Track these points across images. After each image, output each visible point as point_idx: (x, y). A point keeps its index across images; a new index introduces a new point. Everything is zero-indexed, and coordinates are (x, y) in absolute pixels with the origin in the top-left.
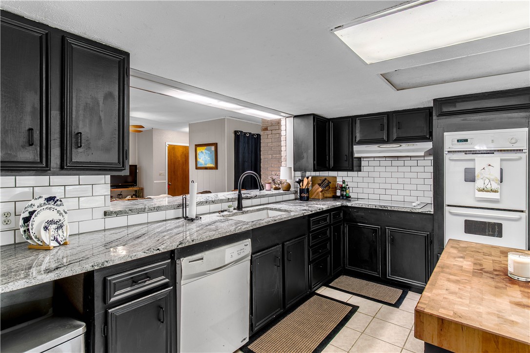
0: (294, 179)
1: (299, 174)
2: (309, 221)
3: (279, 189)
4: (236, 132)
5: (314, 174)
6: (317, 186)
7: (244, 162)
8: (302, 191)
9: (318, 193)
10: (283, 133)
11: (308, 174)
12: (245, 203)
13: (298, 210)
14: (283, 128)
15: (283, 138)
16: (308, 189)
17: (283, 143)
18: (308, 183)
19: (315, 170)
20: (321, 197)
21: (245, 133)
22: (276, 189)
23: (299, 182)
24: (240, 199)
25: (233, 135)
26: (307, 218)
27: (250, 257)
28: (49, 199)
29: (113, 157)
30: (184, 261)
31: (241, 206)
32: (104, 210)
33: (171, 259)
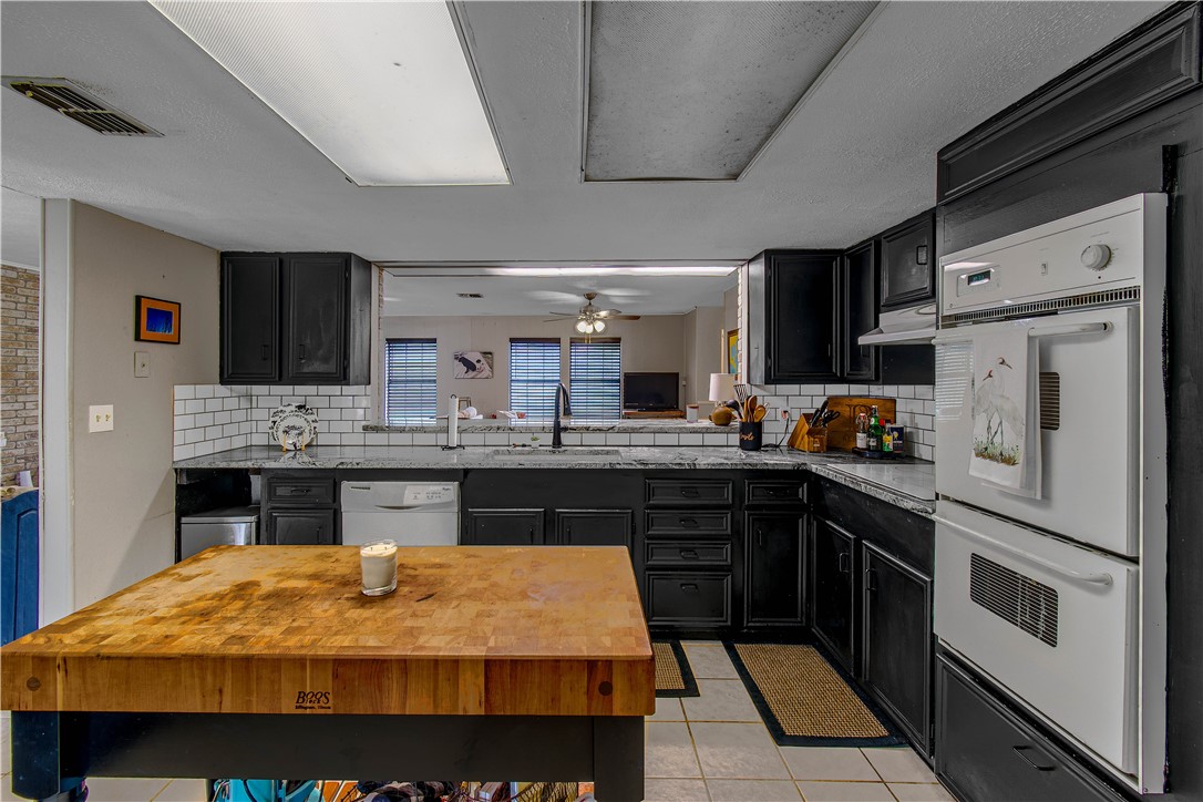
24: (556, 429)
27: (456, 509)
28: (300, 407)
29: (331, 367)
30: (346, 485)
31: (557, 442)
32: (364, 423)
33: (333, 479)
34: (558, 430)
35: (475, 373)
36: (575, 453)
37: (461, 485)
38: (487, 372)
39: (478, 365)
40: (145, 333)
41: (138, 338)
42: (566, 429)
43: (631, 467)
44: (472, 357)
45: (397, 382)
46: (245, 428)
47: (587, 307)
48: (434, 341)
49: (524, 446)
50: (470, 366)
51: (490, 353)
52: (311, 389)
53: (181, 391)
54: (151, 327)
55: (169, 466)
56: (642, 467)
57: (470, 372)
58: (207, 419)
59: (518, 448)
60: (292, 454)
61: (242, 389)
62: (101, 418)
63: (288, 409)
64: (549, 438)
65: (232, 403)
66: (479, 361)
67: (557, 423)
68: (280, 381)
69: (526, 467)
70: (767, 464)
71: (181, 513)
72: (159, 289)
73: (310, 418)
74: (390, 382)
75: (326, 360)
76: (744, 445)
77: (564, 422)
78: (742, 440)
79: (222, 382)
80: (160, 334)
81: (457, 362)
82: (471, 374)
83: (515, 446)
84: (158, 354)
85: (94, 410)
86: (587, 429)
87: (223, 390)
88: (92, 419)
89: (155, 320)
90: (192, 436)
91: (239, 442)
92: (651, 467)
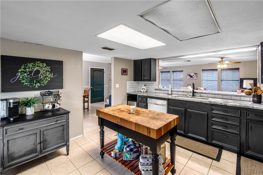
27: (166, 106)
28: (145, 85)
29: (148, 78)
30: (148, 99)
31: (193, 95)
32: (155, 88)
33: (146, 98)
34: (194, 92)
36: (198, 98)
37: (168, 102)
38: (196, 78)
39: (193, 76)
40: (123, 74)
41: (122, 75)
42: (196, 92)
43: (206, 103)
44: (192, 74)
45: (174, 80)
46: (137, 88)
47: (221, 61)
48: (182, 71)
49: (186, 95)
50: (191, 77)
51: (197, 73)
52: (147, 82)
53: (128, 82)
54: (123, 73)
55: (126, 93)
56: (210, 103)
57: (191, 78)
58: (132, 86)
59: (184, 96)
60: (143, 93)
61: (137, 82)
62: (117, 86)
63: (143, 85)
64: (191, 94)
65: (136, 84)
66: (193, 75)
67: (193, 91)
68: (141, 80)
69: (180, 99)
70: (254, 107)
71: (128, 100)
72: (125, 67)
73: (146, 87)
74: (173, 80)
75: (147, 77)
76: (254, 102)
77: (195, 91)
78: (253, 100)
79: (134, 81)
80: (125, 74)
81: (188, 76)
82: (192, 78)
83: (183, 95)
84: (124, 77)
85: (117, 85)
86: (202, 93)
87: (134, 82)
88: (116, 86)
89: (124, 72)
90: (129, 89)
91: (137, 90)
92: (212, 103)
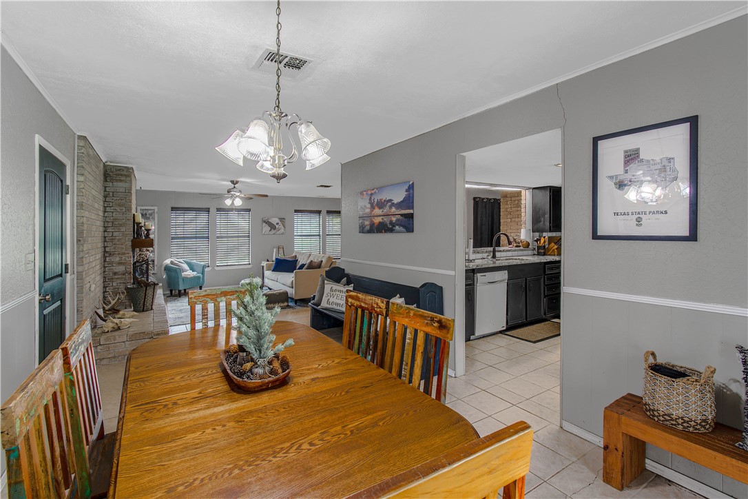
0: (533, 238)
1: (537, 234)
2: (545, 267)
3: (520, 246)
4: (475, 199)
5: (550, 234)
6: (553, 244)
7: (482, 225)
8: (539, 248)
9: (553, 250)
10: (523, 202)
11: (545, 234)
12: (498, 254)
13: (537, 259)
14: (523, 198)
15: (523, 206)
16: (544, 246)
17: (523, 210)
18: (545, 242)
19: (550, 231)
20: (556, 253)
21: (483, 199)
22: (517, 246)
23: (537, 241)
24: (494, 252)
25: (472, 202)
26: (543, 265)
27: (507, 281)
31: (495, 256)
35: (275, 231)
38: (282, 231)
39: (277, 226)
44: (274, 221)
48: (250, 210)
50: (272, 227)
51: (284, 219)
57: (273, 230)
66: (278, 224)
81: (264, 224)
82: (273, 231)
